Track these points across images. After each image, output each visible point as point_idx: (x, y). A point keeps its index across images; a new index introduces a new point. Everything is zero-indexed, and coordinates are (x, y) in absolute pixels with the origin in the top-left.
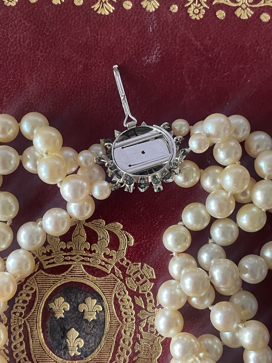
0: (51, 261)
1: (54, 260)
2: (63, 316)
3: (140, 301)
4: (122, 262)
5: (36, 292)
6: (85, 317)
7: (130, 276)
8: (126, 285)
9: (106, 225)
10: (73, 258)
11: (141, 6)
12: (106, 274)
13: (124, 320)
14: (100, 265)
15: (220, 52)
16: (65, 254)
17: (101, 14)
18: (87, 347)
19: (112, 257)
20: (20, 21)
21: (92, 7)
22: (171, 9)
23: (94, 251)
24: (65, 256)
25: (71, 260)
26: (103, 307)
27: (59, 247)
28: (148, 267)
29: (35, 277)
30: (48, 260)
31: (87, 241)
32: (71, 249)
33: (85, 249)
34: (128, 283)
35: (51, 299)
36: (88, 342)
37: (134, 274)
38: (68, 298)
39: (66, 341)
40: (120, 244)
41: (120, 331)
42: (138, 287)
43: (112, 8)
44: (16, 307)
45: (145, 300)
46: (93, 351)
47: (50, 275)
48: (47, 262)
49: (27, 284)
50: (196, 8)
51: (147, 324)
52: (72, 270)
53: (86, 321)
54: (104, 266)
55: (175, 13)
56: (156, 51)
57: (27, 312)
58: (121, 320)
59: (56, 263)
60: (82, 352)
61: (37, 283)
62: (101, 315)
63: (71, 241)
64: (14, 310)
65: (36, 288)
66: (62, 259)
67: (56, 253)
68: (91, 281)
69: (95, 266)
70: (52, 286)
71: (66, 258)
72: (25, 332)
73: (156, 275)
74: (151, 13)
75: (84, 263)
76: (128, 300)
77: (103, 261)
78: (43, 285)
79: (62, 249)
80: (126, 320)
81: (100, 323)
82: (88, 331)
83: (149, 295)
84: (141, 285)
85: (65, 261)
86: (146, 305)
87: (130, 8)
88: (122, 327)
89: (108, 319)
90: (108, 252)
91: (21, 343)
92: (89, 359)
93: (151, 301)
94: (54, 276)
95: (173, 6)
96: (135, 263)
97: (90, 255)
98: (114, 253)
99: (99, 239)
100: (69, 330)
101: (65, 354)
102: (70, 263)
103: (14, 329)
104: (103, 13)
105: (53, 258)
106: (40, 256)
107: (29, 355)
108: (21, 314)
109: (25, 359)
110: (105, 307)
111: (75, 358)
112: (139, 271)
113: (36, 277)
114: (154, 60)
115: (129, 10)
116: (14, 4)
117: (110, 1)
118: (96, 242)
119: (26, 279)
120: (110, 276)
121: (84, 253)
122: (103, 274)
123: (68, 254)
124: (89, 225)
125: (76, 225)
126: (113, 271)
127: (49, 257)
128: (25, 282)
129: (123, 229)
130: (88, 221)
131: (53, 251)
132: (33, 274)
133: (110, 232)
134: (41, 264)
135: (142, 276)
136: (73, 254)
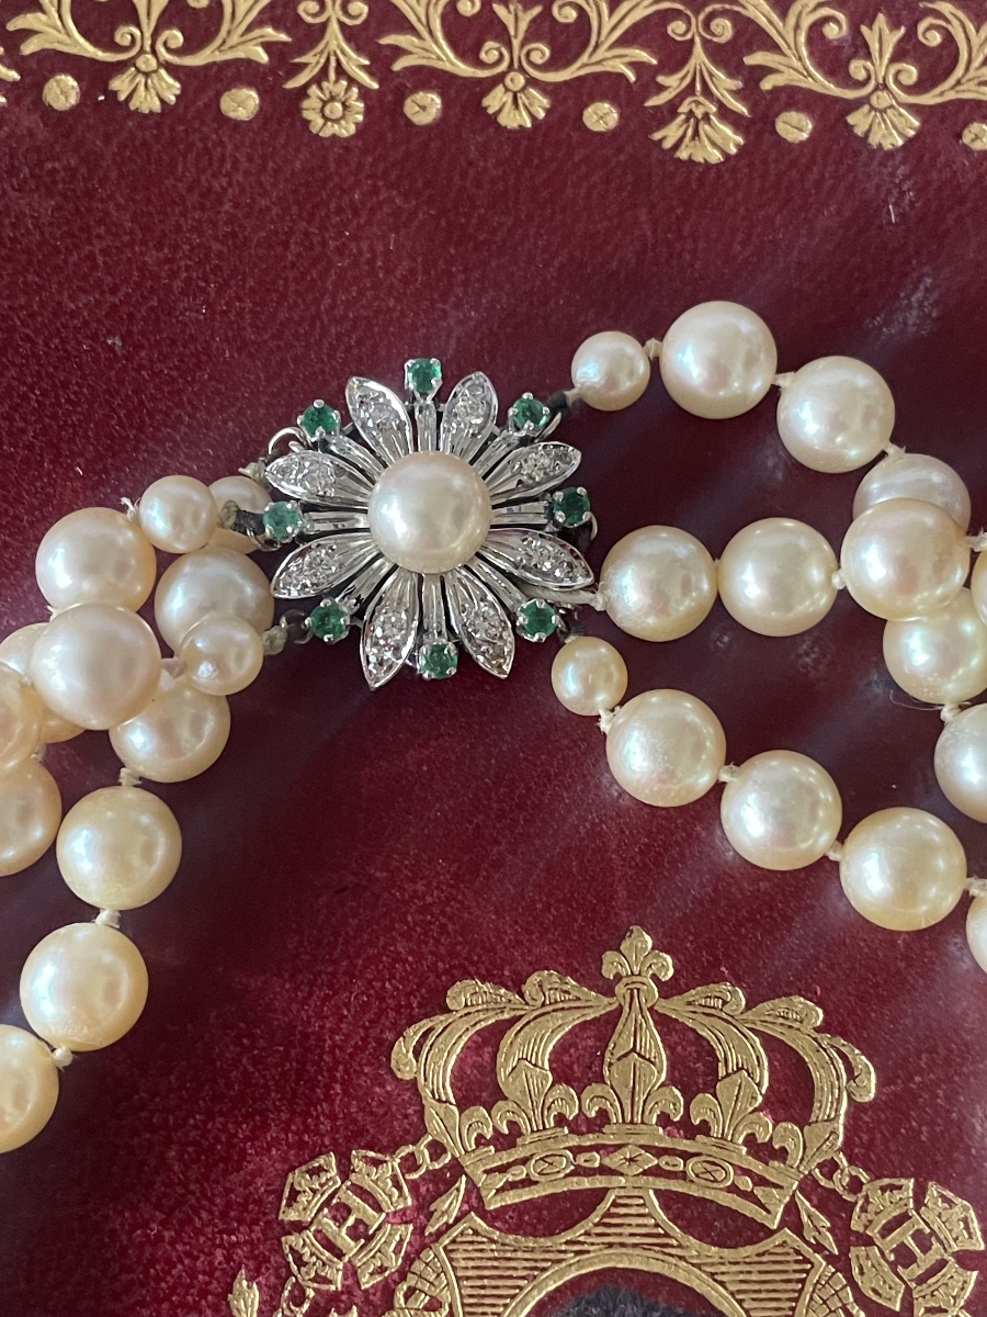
0: (519, 1173)
1: (530, 1169)
4: (830, 1177)
7: (869, 1242)
8: (851, 1282)
9: (748, 1007)
10: (614, 1161)
11: (850, 128)
12: (758, 1232)
14: (733, 1189)
16: (575, 1141)
17: (691, 162)
19: (783, 1154)
20: (375, 191)
21: (657, 136)
22: (967, 138)
23: (704, 1128)
24: (577, 1150)
25: (604, 1170)
27: (549, 1108)
28: (945, 1199)
29: (445, 1248)
30: (503, 1169)
31: (672, 1080)
32: (603, 1118)
33: (664, 1120)
34: (862, 1273)
37: (887, 1230)
40: (817, 1095)
42: (909, 1291)
43: (733, 140)
47: (512, 1239)
49: (412, 1280)
52: (608, 1214)
54: (749, 1196)
55: (985, 153)
56: (919, 295)
59: (536, 1183)
61: (458, 1279)
63: (601, 1079)
65: (451, 1299)
66: (564, 1165)
67: (536, 1135)
68: (693, 1265)
69: (709, 1195)
70: (521, 1288)
74: (890, 154)
75: (662, 1184)
77: (745, 1172)
78: (483, 1287)
79: (561, 1120)
84: (921, 1280)
85: (579, 1172)
87: (805, 136)
90: (765, 1129)
94: (532, 1242)
95: (977, 127)
96: (886, 1181)
97: (685, 1145)
98: (788, 1136)
99: (722, 1072)
102: (599, 1182)
104: (699, 158)
105: (524, 1161)
106: (466, 1152)
112: (905, 1217)
113: (450, 1247)
114: (912, 329)
115: (802, 144)
116: (347, 130)
117: (725, 113)
118: (710, 1087)
119: (409, 1260)
120: (778, 1239)
121: (661, 1138)
122: (750, 1232)
123: (590, 1140)
124: (675, 1008)
125: (620, 1009)
126: (792, 1218)
127: (506, 1157)
128: (402, 1274)
129: (824, 1028)
130: (669, 990)
131: (525, 1127)
132: (439, 1234)
133: (769, 1042)
134: (472, 1188)
135: (923, 1241)
136: (611, 1140)
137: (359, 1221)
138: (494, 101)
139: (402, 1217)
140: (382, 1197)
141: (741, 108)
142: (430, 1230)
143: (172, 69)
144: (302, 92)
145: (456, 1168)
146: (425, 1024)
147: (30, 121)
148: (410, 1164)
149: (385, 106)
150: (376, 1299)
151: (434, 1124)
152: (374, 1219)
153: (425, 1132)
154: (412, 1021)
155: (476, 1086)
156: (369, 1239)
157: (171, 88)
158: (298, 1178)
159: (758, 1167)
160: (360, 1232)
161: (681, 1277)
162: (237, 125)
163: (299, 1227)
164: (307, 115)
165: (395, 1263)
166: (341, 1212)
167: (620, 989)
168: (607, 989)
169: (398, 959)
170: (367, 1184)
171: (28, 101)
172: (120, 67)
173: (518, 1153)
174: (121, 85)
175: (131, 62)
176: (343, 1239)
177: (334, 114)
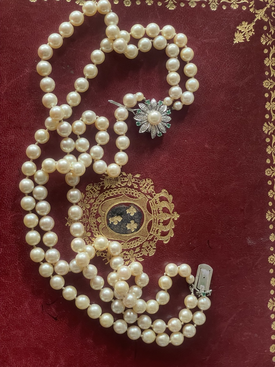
0: (153, 204)
2: (127, 213)
3: (138, 250)
4: (155, 239)
5: (138, 198)
6: (128, 224)
7: (149, 243)
8: (145, 242)
9: (172, 229)
10: (155, 215)
11: (272, 233)
13: (128, 243)
14: (153, 228)
15: (255, 273)
16: (157, 210)
17: (266, 215)
18: (114, 227)
19: (157, 233)
20: (259, 178)
21: (269, 211)
22: (271, 247)
23: (159, 224)
24: (156, 211)
25: (154, 214)
26: (133, 232)
28: (154, 252)
30: (153, 202)
31: (164, 220)
32: (159, 213)
33: (160, 220)
35: (135, 206)
36: (117, 227)
37: (150, 245)
38: (136, 214)
39: (116, 216)
40: (164, 237)
41: (122, 242)
42: (144, 248)
43: (269, 220)
44: (130, 190)
45: (139, 252)
46: (112, 230)
47: (146, 204)
48: (152, 202)
49: (141, 194)
50: (273, 259)
51: (127, 255)
52: (149, 214)
53: (126, 225)
54: (153, 230)
55: (270, 250)
56: (253, 243)
57: (128, 195)
58: (128, 242)
59: (152, 206)
60: (111, 224)
62: (129, 232)
63: (163, 213)
64: (128, 189)
65: (140, 198)
66: (154, 209)
67: (157, 206)
68: (145, 224)
69: (152, 226)
70: (141, 206)
71: (155, 211)
72: (118, 196)
73: (151, 256)
74: (269, 238)
75: (153, 220)
76: (138, 244)
77: (155, 229)
79: (159, 208)
80: (128, 244)
81: (126, 231)
82: (121, 226)
83: (141, 254)
84: (146, 249)
85: (154, 211)
86: (136, 253)
88: (125, 242)
89: (128, 235)
90: (160, 231)
91: (113, 194)
92: (108, 228)
93: (138, 255)
94: (146, 206)
95: (273, 248)
96: (155, 245)
97: (157, 222)
98: (159, 234)
100: (121, 217)
101: (110, 216)
102: (153, 213)
103: (119, 190)
104: (266, 216)
105: (154, 205)
106: (155, 198)
107: (108, 198)
108: (127, 192)
109: (105, 196)
110: (133, 233)
111: (108, 221)
112: (152, 247)
114: (249, 242)
115: (269, 228)
116: (266, 174)
117: (272, 218)
118: (164, 225)
119: (143, 193)
120: (148, 233)
121: (158, 220)
122: (149, 230)
123: (157, 212)
124: (171, 220)
125: (171, 214)
126: (151, 235)
127: (154, 203)
128: (142, 192)
129: (171, 237)
130: (173, 220)
131: (158, 204)
132: (146, 196)
133: (169, 231)
134: (151, 199)
135: (149, 250)
136: (157, 214)
137: (147, 187)
138: (271, 191)
139: (147, 192)
140: (149, 189)
141: (273, 220)
142: (147, 195)
143: (272, 153)
144: (270, 168)
145: (153, 197)
146: (168, 193)
147: (264, 137)
148: (153, 192)
149: (269, 178)
150: (139, 190)
151: (157, 194)
152: (147, 189)
153: (156, 193)
154: (168, 191)
155: (162, 199)
156: (145, 188)
157: (269, 153)
158: (150, 180)
159: (156, 231)
160: (146, 187)
161: (144, 223)
162: (266, 161)
163: (146, 181)
164: (268, 169)
165: (143, 191)
166: (147, 185)
167: (173, 214)
168: (173, 213)
169: (174, 189)
170: (151, 188)
171: (266, 136)
172: (271, 146)
173: (155, 204)
174: (269, 147)
175: (272, 148)
176: (145, 185)
177: (268, 172)
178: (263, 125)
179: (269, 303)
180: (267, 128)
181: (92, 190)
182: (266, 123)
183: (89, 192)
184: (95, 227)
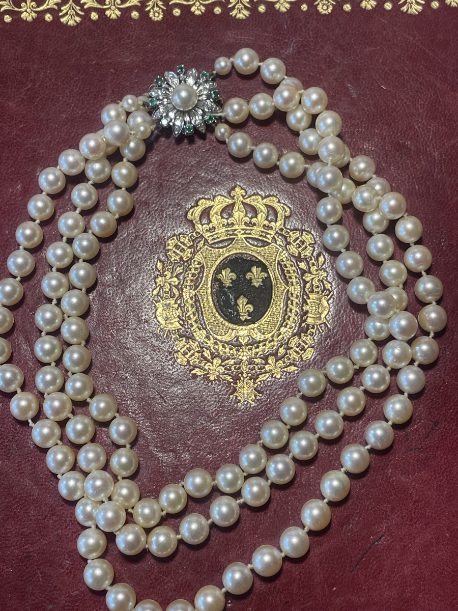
0: (216, 236)
2: (231, 285)
3: (303, 266)
4: (282, 231)
5: (203, 266)
6: (253, 284)
7: (291, 244)
8: (287, 252)
9: (262, 200)
10: (236, 232)
11: (275, 8)
13: (290, 284)
14: (261, 236)
15: (351, 39)
17: (239, 19)
18: (257, 311)
19: (271, 228)
20: (167, 32)
21: (231, 14)
22: (302, 8)
23: (254, 224)
24: (227, 231)
25: (233, 234)
27: (221, 223)
28: (307, 234)
29: (201, 252)
31: (247, 215)
32: (233, 224)
33: (246, 223)
34: (289, 250)
35: (218, 271)
36: (257, 306)
37: (294, 241)
38: (233, 269)
39: (237, 308)
42: (300, 252)
43: (247, 13)
44: (186, 281)
45: (307, 263)
46: (263, 315)
49: (194, 259)
50: (324, 5)
51: (312, 285)
52: (235, 243)
53: (254, 287)
54: (265, 237)
55: (305, 11)
56: (292, 44)
58: (287, 284)
59: (219, 238)
60: (252, 316)
61: (204, 258)
62: (267, 281)
63: (232, 216)
64: (185, 284)
65: (203, 261)
66: (225, 234)
67: (218, 229)
68: (254, 251)
69: (256, 237)
71: (228, 233)
74: (284, 13)
75: (246, 236)
76: (292, 265)
77: (263, 232)
78: (210, 259)
79: (223, 225)
80: (292, 284)
83: (311, 259)
84: (302, 250)
85: (228, 235)
86: (309, 268)
87: (264, 11)
88: (288, 290)
89: (274, 285)
91: (194, 314)
92: (260, 322)
93: (313, 264)
95: (303, 5)
96: (294, 231)
97: (250, 228)
98: (272, 224)
99: (258, 213)
100: (239, 298)
101: (236, 319)
102: (233, 237)
104: (241, 18)
106: (204, 233)
108: (191, 287)
109: (199, 328)
110: (270, 274)
112: (298, 238)
114: (291, 52)
115: (264, 13)
116: (160, 19)
117: (246, 7)
118: (256, 216)
119: (193, 255)
120: (271, 245)
121: (245, 227)
122: (267, 244)
124: (247, 201)
125: (235, 203)
126: (274, 240)
127: (212, 234)
130: (245, 197)
131: (216, 227)
132: (199, 250)
134: (206, 240)
135: (302, 243)
136: (235, 228)
138: (193, 9)
139: (191, 247)
141: (249, 6)
143: (119, 9)
144: (149, 11)
145: (202, 236)
146: (195, 208)
147: (88, 23)
148: (192, 236)
149: (168, 12)
152: (185, 248)
153: (195, 230)
156: (185, 252)
157: (119, 13)
159: (266, 231)
160: (182, 250)
161: (251, 254)
162: (134, 20)
163: (170, 250)
164: (151, 16)
165: (190, 256)
166: (178, 247)
168: (233, 198)
170: (183, 241)
172: (107, 9)
173: (215, 232)
174: (108, 13)
176: (178, 252)
177: (157, 16)
178: (66, 26)
179: (409, 12)
180: (71, 18)
181: (185, 354)
182: (62, 20)
183: (190, 359)
184: (258, 347)
